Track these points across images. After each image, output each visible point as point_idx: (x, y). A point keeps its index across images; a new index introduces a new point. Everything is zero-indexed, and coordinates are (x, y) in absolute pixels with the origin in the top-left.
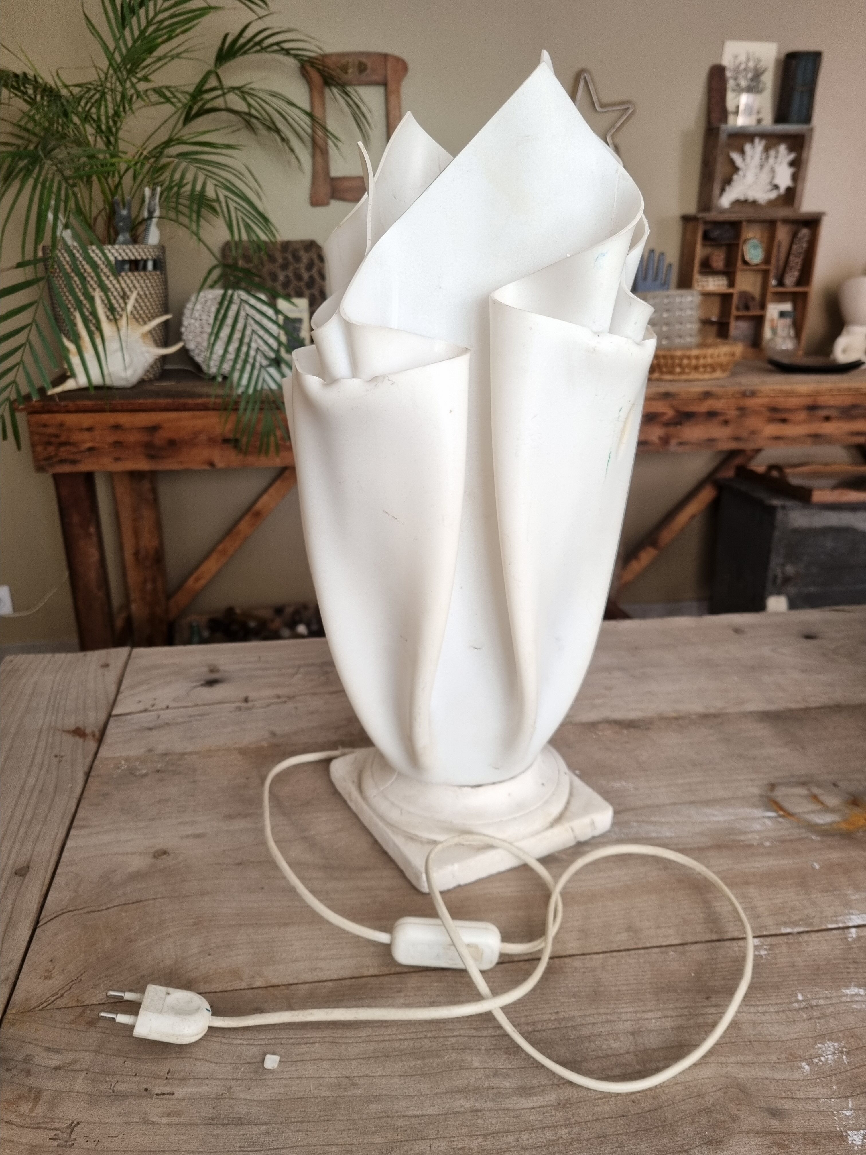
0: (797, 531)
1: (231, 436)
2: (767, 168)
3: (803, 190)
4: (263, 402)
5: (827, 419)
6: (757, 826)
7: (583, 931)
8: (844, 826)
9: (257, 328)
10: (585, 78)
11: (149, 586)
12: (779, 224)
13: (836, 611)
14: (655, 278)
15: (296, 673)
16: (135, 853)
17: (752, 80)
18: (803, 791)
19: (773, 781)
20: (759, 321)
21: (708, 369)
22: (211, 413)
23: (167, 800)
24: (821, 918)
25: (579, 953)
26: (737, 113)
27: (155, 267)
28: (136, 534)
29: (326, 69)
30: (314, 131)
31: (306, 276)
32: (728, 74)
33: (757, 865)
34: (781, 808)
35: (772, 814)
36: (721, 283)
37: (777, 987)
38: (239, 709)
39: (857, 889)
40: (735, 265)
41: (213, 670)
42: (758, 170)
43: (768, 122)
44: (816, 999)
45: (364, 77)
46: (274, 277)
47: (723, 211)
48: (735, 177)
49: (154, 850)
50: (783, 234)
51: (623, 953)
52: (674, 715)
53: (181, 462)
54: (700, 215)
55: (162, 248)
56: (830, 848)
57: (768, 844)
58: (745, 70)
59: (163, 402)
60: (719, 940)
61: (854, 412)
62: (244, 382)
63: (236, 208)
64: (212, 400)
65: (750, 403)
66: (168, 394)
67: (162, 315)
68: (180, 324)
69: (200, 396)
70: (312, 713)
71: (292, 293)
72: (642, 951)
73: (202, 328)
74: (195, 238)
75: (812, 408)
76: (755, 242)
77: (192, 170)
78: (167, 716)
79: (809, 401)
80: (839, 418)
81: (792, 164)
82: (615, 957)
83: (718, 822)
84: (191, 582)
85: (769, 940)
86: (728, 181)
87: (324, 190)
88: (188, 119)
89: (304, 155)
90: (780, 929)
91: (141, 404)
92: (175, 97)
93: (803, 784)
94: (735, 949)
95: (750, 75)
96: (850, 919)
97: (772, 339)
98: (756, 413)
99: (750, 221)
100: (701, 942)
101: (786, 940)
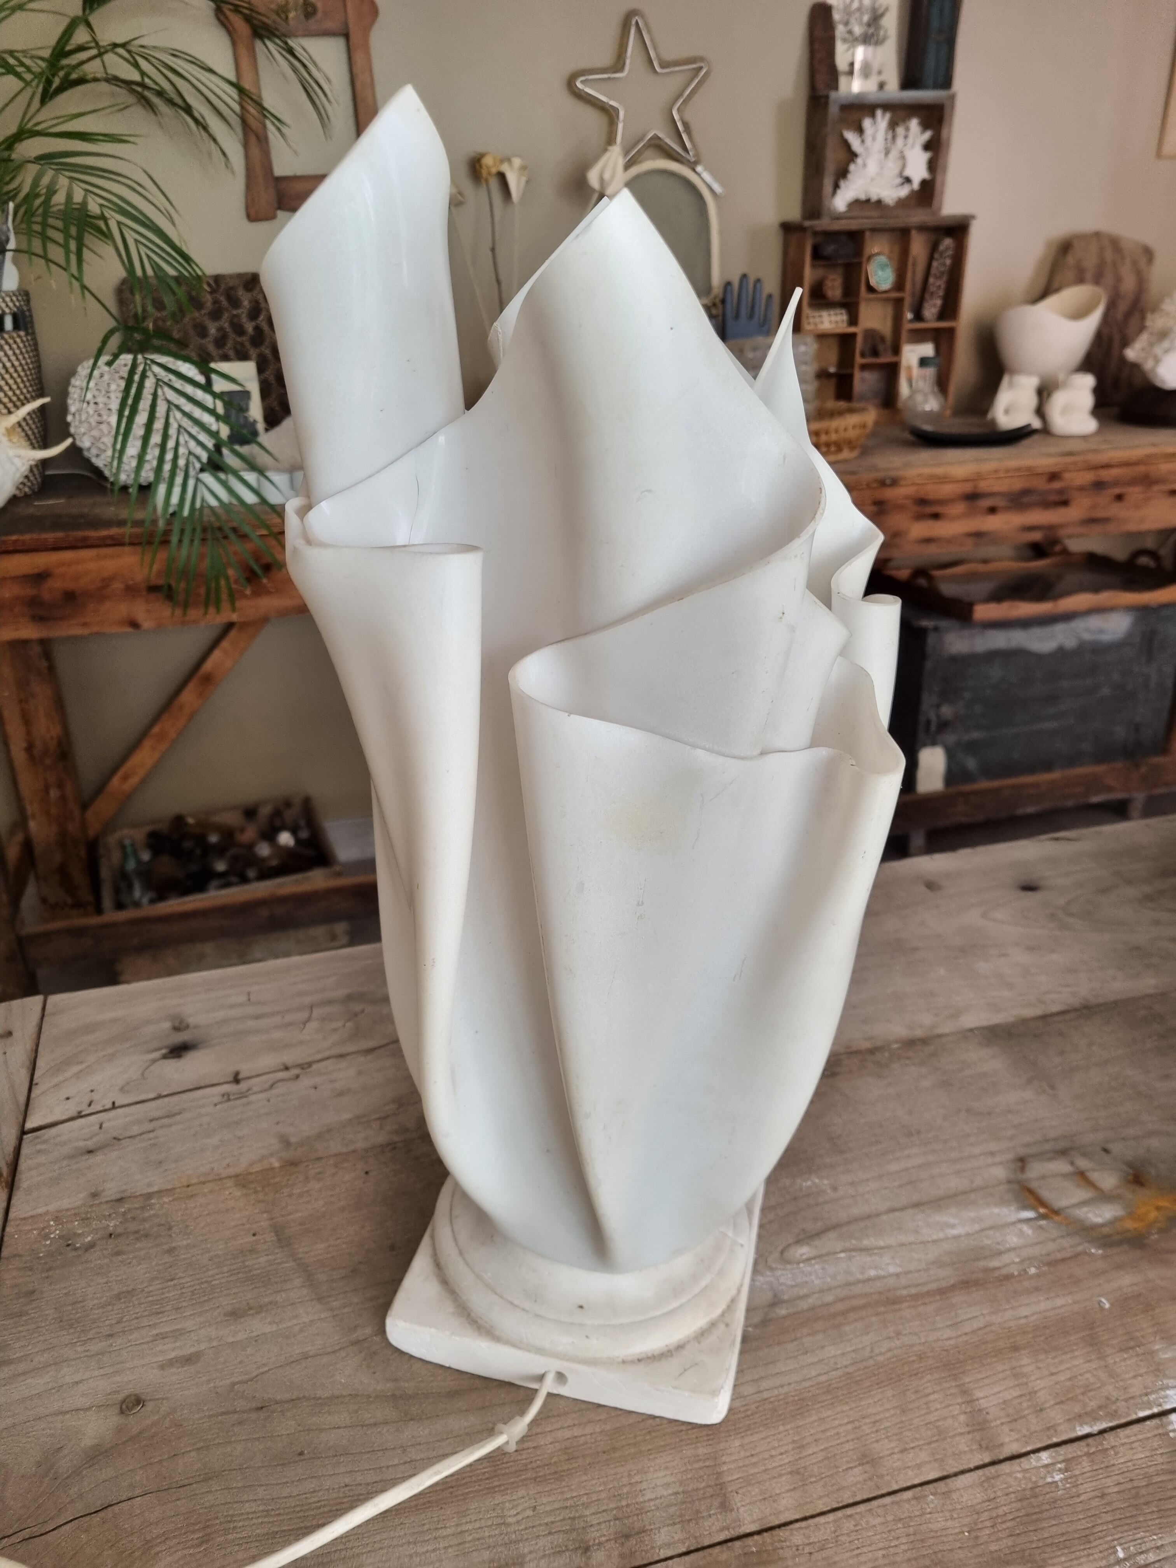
0: (954, 659)
1: (161, 582)
2: (894, 154)
3: (943, 184)
4: (204, 530)
5: (992, 510)
6: (1013, 1240)
7: (797, 1472)
8: (1130, 1225)
9: (186, 423)
10: (637, 23)
11: (54, 793)
12: (914, 233)
13: (1057, 839)
14: (751, 316)
15: (309, 1019)
16: (90, 1408)
17: (869, 25)
18: (1061, 1166)
19: (1022, 1152)
20: (891, 371)
21: (833, 449)
22: (127, 549)
23: (131, 1293)
24: (1126, 1400)
25: (797, 1517)
26: (851, 73)
27: (16, 326)
28: (27, 719)
29: (254, 15)
30: (242, 107)
31: (249, 327)
32: (836, 16)
33: (1024, 1312)
34: (1042, 1203)
35: (1030, 1214)
36: (839, 318)
37: (1085, 1538)
38: (227, 1097)
39: (1169, 1338)
40: (857, 294)
41: (179, 1027)
42: (883, 155)
43: (893, 89)
44: (1142, 1553)
45: (313, 24)
46: (202, 332)
47: (838, 217)
48: (852, 167)
49: (120, 1397)
50: (918, 247)
51: (861, 1508)
52: (867, 1045)
53: (85, 624)
54: (807, 223)
55: (24, 294)
56: (1119, 1267)
57: (1033, 1271)
58: (859, 9)
59: (50, 536)
60: (993, 1463)
61: (1025, 500)
62: (175, 499)
63: (136, 241)
64: (128, 530)
65: (890, 494)
66: (57, 522)
67: (34, 398)
68: (64, 410)
69: (108, 523)
70: (341, 1094)
71: (231, 353)
72: (887, 1500)
73: (100, 415)
74: (76, 284)
75: (972, 497)
76: (883, 259)
77: (63, 182)
78: (115, 1121)
79: (968, 488)
80: (1007, 509)
81: (927, 147)
82: (850, 1516)
83: (957, 1237)
84: (115, 781)
85: (1062, 1450)
86: (843, 173)
87: (266, 196)
88: (47, 96)
89: (232, 143)
90: (1074, 1429)
91: (16, 541)
92: (22, 64)
93: (1063, 1153)
94: (1019, 1475)
95: (866, 18)
96: (1166, 1397)
97: (910, 397)
98: (901, 508)
99: (874, 230)
100: (970, 1470)
101: (1086, 1449)
